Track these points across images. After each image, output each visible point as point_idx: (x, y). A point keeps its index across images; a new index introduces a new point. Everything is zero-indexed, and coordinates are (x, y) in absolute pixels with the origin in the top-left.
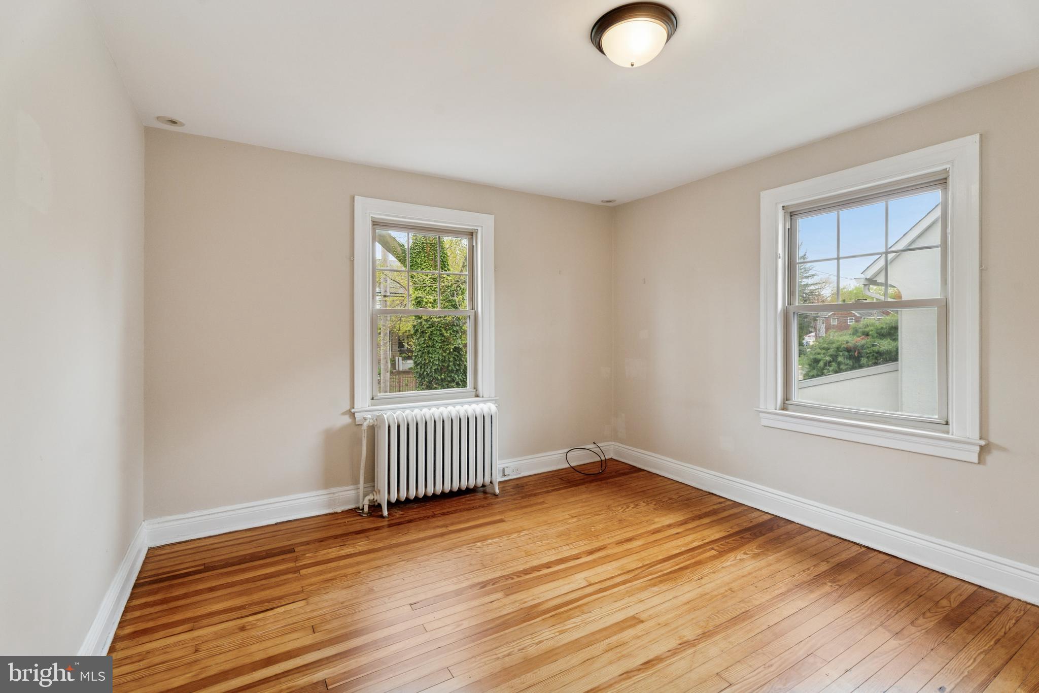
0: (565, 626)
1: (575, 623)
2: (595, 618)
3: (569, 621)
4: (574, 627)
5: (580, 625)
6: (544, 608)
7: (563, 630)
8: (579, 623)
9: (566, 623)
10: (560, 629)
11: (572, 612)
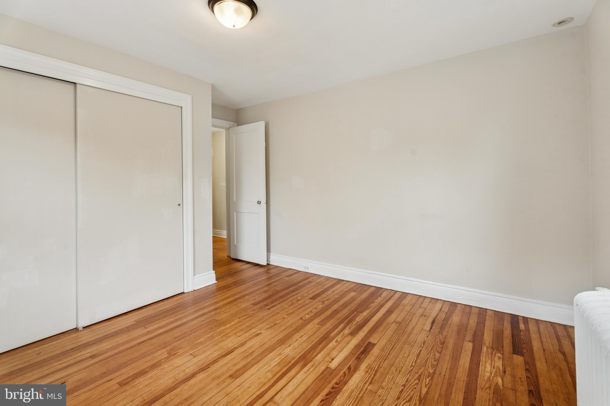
0: (280, 358)
1: (274, 362)
2: (263, 369)
3: (278, 362)
4: (274, 359)
5: (271, 362)
6: (298, 366)
7: (280, 355)
8: (272, 362)
9: (280, 360)
10: (282, 356)
11: (279, 369)
